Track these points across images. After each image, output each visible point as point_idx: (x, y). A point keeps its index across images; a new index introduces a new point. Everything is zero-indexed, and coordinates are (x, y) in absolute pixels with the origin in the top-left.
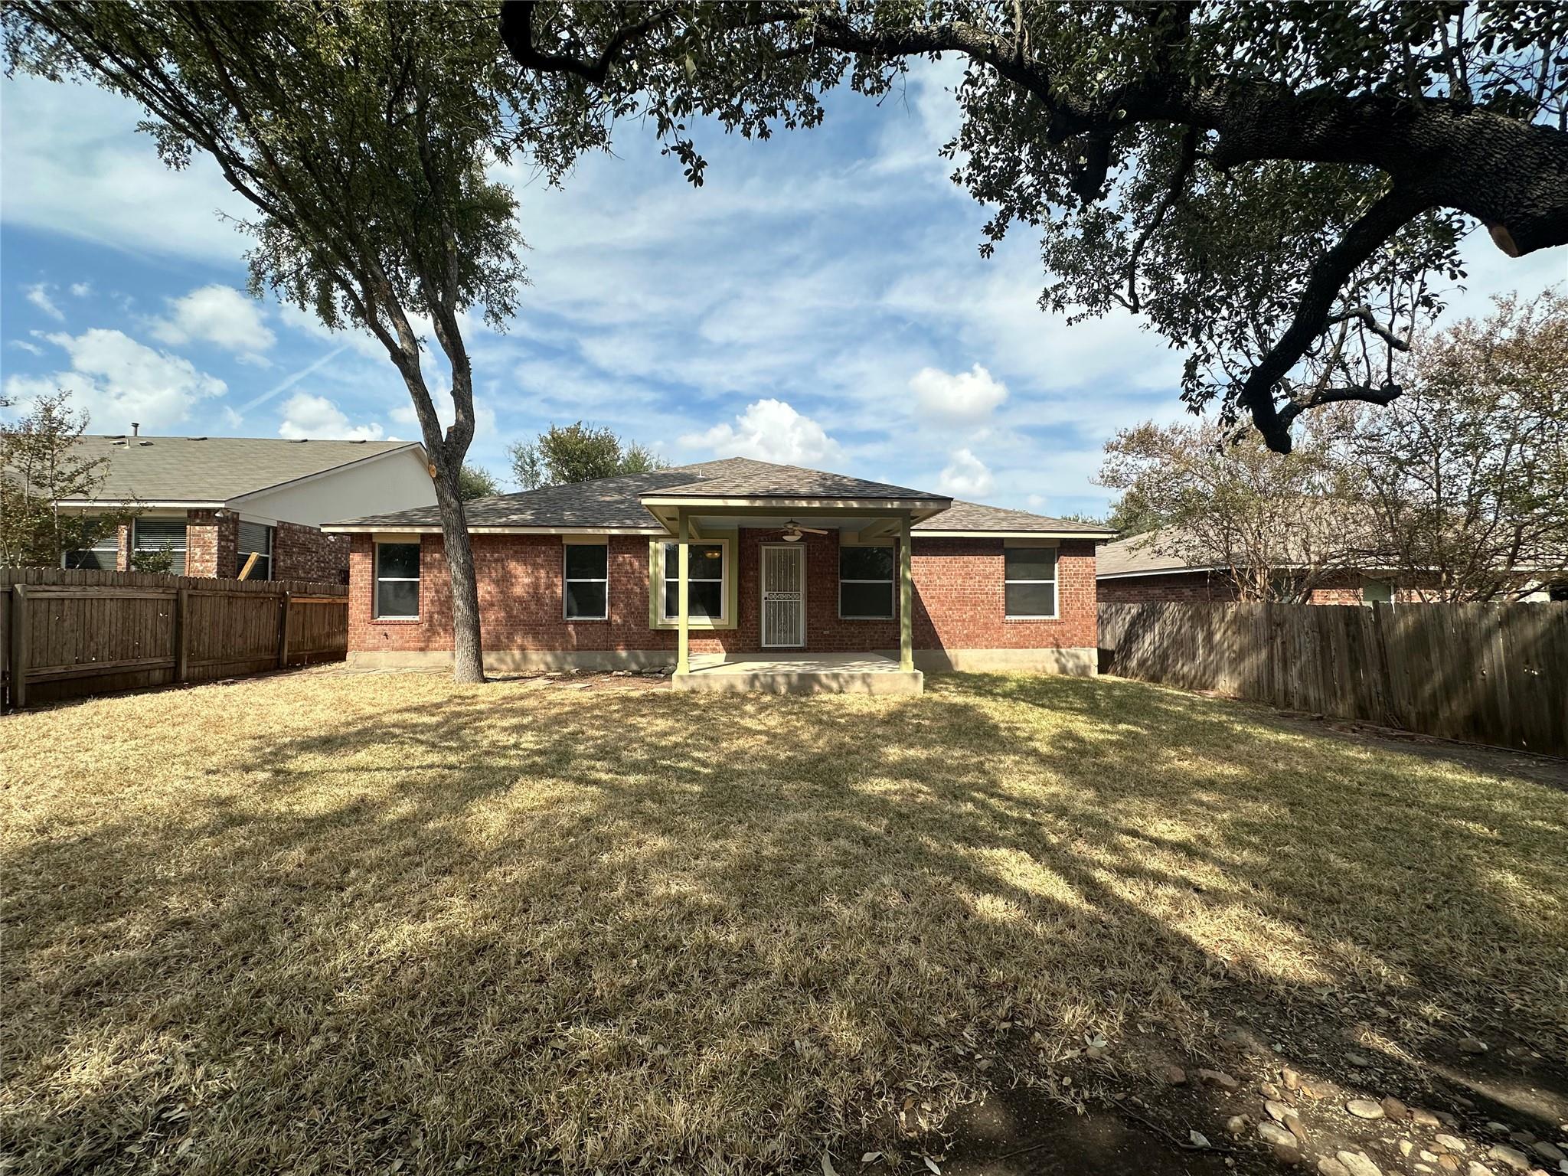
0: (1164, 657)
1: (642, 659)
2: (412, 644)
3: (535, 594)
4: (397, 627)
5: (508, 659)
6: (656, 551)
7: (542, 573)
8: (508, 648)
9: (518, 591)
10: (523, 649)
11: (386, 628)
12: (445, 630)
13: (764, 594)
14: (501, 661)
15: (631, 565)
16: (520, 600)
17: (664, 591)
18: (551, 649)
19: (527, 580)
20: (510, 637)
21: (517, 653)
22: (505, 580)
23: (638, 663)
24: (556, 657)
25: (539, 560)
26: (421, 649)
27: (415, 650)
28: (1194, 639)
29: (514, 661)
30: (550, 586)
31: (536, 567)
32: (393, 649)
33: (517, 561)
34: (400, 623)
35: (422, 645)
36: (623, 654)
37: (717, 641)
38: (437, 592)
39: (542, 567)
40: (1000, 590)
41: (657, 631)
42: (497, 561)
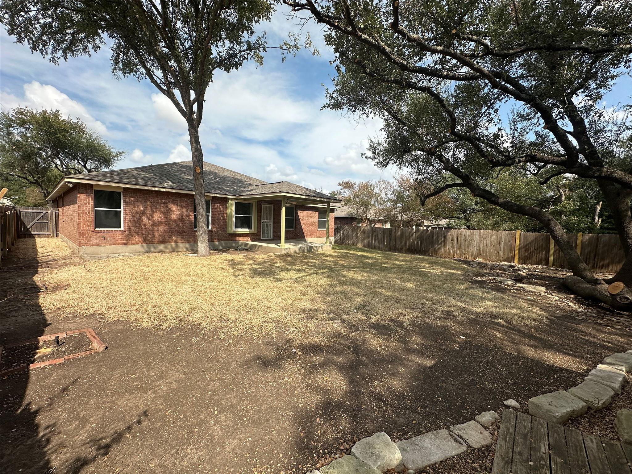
0: (343, 239)
1: (224, 245)
2: (119, 242)
3: (181, 218)
4: (110, 234)
5: (169, 247)
6: (232, 204)
7: (184, 210)
8: (168, 242)
9: (174, 217)
10: (176, 242)
11: (104, 235)
12: (138, 235)
13: (262, 221)
14: (166, 247)
15: (220, 208)
16: (175, 221)
17: (234, 219)
18: (188, 242)
19: (178, 213)
20: (170, 237)
21: (173, 244)
22: (167, 212)
23: (222, 246)
24: (191, 245)
25: (184, 204)
26: (125, 244)
27: (122, 244)
28: (352, 235)
29: (172, 248)
30: (188, 216)
31: (182, 207)
32: (108, 244)
33: (174, 204)
34: (112, 232)
35: (125, 242)
36: (217, 243)
37: (249, 237)
38: (133, 216)
39: (185, 207)
40: (317, 221)
41: (229, 234)
42: (164, 203)
